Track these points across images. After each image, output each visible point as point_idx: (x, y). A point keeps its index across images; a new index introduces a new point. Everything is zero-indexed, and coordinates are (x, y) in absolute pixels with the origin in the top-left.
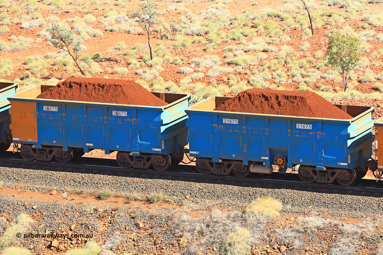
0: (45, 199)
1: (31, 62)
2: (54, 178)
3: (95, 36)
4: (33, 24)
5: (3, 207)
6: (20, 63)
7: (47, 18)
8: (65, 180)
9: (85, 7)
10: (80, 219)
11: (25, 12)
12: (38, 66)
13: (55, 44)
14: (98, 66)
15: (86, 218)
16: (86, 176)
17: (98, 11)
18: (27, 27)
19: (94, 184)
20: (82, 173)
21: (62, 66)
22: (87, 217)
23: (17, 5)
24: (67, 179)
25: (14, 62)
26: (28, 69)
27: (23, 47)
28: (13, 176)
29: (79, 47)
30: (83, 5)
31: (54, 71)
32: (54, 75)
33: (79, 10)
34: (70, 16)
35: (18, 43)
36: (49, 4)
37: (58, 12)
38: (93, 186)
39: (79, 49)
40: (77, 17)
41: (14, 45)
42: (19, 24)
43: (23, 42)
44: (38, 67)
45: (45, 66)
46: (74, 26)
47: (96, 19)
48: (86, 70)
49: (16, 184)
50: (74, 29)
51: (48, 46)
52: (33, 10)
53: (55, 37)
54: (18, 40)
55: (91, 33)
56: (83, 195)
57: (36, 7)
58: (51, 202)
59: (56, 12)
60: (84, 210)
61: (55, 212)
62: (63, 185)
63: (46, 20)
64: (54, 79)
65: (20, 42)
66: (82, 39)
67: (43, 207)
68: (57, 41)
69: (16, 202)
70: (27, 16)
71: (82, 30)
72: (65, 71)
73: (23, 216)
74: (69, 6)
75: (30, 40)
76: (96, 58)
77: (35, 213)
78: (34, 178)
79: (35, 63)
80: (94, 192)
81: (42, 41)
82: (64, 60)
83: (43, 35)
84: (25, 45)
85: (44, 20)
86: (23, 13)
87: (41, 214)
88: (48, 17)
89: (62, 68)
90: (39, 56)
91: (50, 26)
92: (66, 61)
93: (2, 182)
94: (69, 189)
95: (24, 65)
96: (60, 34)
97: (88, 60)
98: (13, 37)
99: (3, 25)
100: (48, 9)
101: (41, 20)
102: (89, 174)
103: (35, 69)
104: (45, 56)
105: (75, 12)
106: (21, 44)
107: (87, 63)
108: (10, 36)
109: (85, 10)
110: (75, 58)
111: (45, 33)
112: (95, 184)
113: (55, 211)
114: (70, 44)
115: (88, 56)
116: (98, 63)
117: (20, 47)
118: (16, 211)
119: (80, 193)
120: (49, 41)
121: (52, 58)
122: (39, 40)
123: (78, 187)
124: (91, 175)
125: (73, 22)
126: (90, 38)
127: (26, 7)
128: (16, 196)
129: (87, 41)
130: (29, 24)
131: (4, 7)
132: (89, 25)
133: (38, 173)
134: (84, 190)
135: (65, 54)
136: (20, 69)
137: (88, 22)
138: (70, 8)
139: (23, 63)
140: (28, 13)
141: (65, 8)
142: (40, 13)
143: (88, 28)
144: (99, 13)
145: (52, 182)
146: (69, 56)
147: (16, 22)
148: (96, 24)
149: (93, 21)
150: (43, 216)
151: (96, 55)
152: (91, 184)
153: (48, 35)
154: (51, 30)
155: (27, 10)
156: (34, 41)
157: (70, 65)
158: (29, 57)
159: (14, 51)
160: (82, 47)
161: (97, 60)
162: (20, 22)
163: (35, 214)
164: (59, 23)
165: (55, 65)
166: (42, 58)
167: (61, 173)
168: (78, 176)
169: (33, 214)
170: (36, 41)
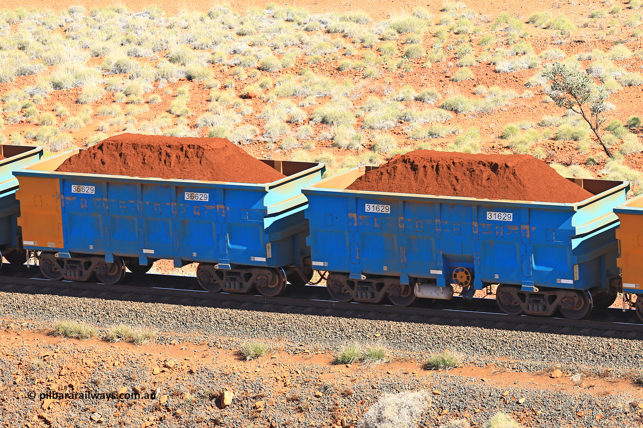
0: (541, 385)
1: (514, 135)
2: (556, 346)
3: (631, 85)
4: (517, 64)
5: (464, 401)
6: (493, 136)
7: (543, 53)
8: (577, 351)
9: (612, 32)
10: (606, 423)
11: (503, 43)
12: (527, 140)
13: (558, 101)
14: (638, 141)
15: (616, 422)
16: (617, 344)
17: (636, 38)
18: (507, 69)
19: (630, 359)
20: (608, 337)
21: (571, 141)
22: (617, 419)
23: (487, 29)
24: (581, 348)
25: (482, 135)
26: (507, 148)
27: (499, 107)
28: (481, 343)
29: (601, 106)
30: (609, 27)
31: (556, 149)
32: (556, 157)
33: (600, 38)
34: (585, 49)
35: (489, 99)
36: (546, 27)
37: (563, 41)
38: (628, 361)
39: (601, 109)
40: (597, 50)
41: (482, 103)
42: (492, 64)
43: (499, 97)
44: (526, 144)
45: (540, 141)
46: (593, 67)
47: (633, 54)
48: (614, 147)
49: (488, 358)
50: (591, 72)
51: (545, 104)
52: (517, 38)
53: (558, 88)
54: (490, 93)
55: (623, 79)
56: (609, 379)
57: (522, 33)
58: (551, 390)
59: (560, 42)
60: (612, 407)
61: (560, 410)
62: (573, 359)
63: (541, 57)
64: (556, 165)
65: (494, 97)
66: (607, 90)
67: (536, 400)
68: (561, 94)
69: (487, 392)
70: (506, 50)
71: (607, 74)
72: (576, 149)
73: (499, 417)
74: (583, 30)
75: (512, 93)
76: (634, 125)
77: (523, 411)
78: (520, 347)
79: (520, 136)
80: (630, 374)
81: (533, 95)
82: (573, 130)
83: (535, 84)
84: (503, 104)
85: (536, 57)
86: (500, 44)
87: (534, 413)
88: (545, 52)
89: (571, 145)
90: (527, 124)
91: (550, 67)
92: (577, 131)
93: (462, 355)
94: (584, 367)
95: (500, 140)
96: (568, 81)
97: (619, 129)
98: (481, 88)
99: (462, 66)
100: (544, 36)
101: (532, 57)
102: (620, 340)
103: (520, 146)
104: (540, 122)
105: (595, 42)
106: (496, 101)
107: (616, 134)
108: (475, 86)
109: (611, 38)
110: (594, 126)
111: (539, 81)
112: (631, 357)
113: (559, 408)
114: (585, 100)
115: (619, 122)
116: (636, 135)
117: (493, 106)
118: (487, 408)
119: (604, 375)
120: (547, 94)
121: (551, 127)
122: (528, 93)
123: (602, 364)
124: (624, 341)
125: (590, 59)
126: (622, 89)
127: (504, 33)
128: (487, 381)
129: (616, 95)
130: (509, 64)
131: (464, 32)
132: (619, 65)
133: (527, 338)
134: (612, 369)
135: (576, 118)
136: (493, 147)
137: (617, 59)
138: (585, 34)
139: (500, 135)
140: (508, 44)
141: (576, 33)
142: (530, 44)
143: (618, 71)
144: (638, 43)
145: (553, 354)
146: (583, 123)
147: (485, 61)
148: (632, 62)
149: (628, 57)
150: (536, 417)
151: (634, 119)
152: (625, 358)
153: (545, 83)
154: (551, 74)
155: (505, 38)
156: (519, 96)
157: (585, 139)
158: (510, 125)
159: (483, 113)
160: (607, 105)
161: (635, 128)
162: (493, 60)
163: (522, 413)
164: (564, 62)
165: (557, 140)
166: (534, 126)
167: (569, 337)
168: (601, 343)
169: (519, 413)
170: (523, 95)
